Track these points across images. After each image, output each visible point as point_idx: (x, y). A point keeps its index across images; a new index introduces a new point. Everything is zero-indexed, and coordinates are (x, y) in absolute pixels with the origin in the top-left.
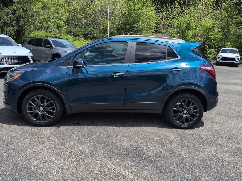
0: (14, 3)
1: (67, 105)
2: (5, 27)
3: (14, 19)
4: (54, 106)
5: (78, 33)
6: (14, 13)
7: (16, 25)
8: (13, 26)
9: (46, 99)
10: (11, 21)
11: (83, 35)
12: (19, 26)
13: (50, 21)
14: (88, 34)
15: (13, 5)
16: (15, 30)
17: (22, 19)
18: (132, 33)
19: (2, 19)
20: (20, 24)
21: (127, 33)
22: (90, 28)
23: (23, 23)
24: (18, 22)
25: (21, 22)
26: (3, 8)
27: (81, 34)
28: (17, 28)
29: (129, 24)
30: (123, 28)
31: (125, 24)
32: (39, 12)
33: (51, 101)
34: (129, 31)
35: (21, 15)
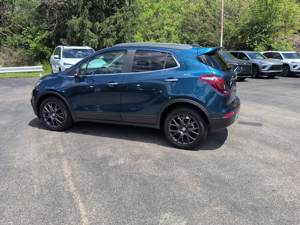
0: (116, 12)
1: (72, 112)
2: (105, 39)
3: (115, 30)
4: (63, 113)
5: (193, 41)
6: (115, 23)
7: (115, 36)
8: (114, 37)
9: (56, 106)
10: (112, 32)
11: (199, 42)
12: (118, 37)
13: (163, 28)
14: (204, 41)
15: (114, 15)
16: (115, 41)
17: (122, 29)
18: (260, 35)
19: (102, 30)
20: (120, 35)
21: (253, 36)
22: (208, 33)
23: (123, 34)
24: (118, 32)
25: (121, 32)
26: (105, 18)
27: (196, 42)
28: (116, 39)
29: (257, 24)
30: (249, 30)
31: (251, 24)
32: (150, 19)
33: (60, 108)
34: (256, 33)
35: (120, 25)
